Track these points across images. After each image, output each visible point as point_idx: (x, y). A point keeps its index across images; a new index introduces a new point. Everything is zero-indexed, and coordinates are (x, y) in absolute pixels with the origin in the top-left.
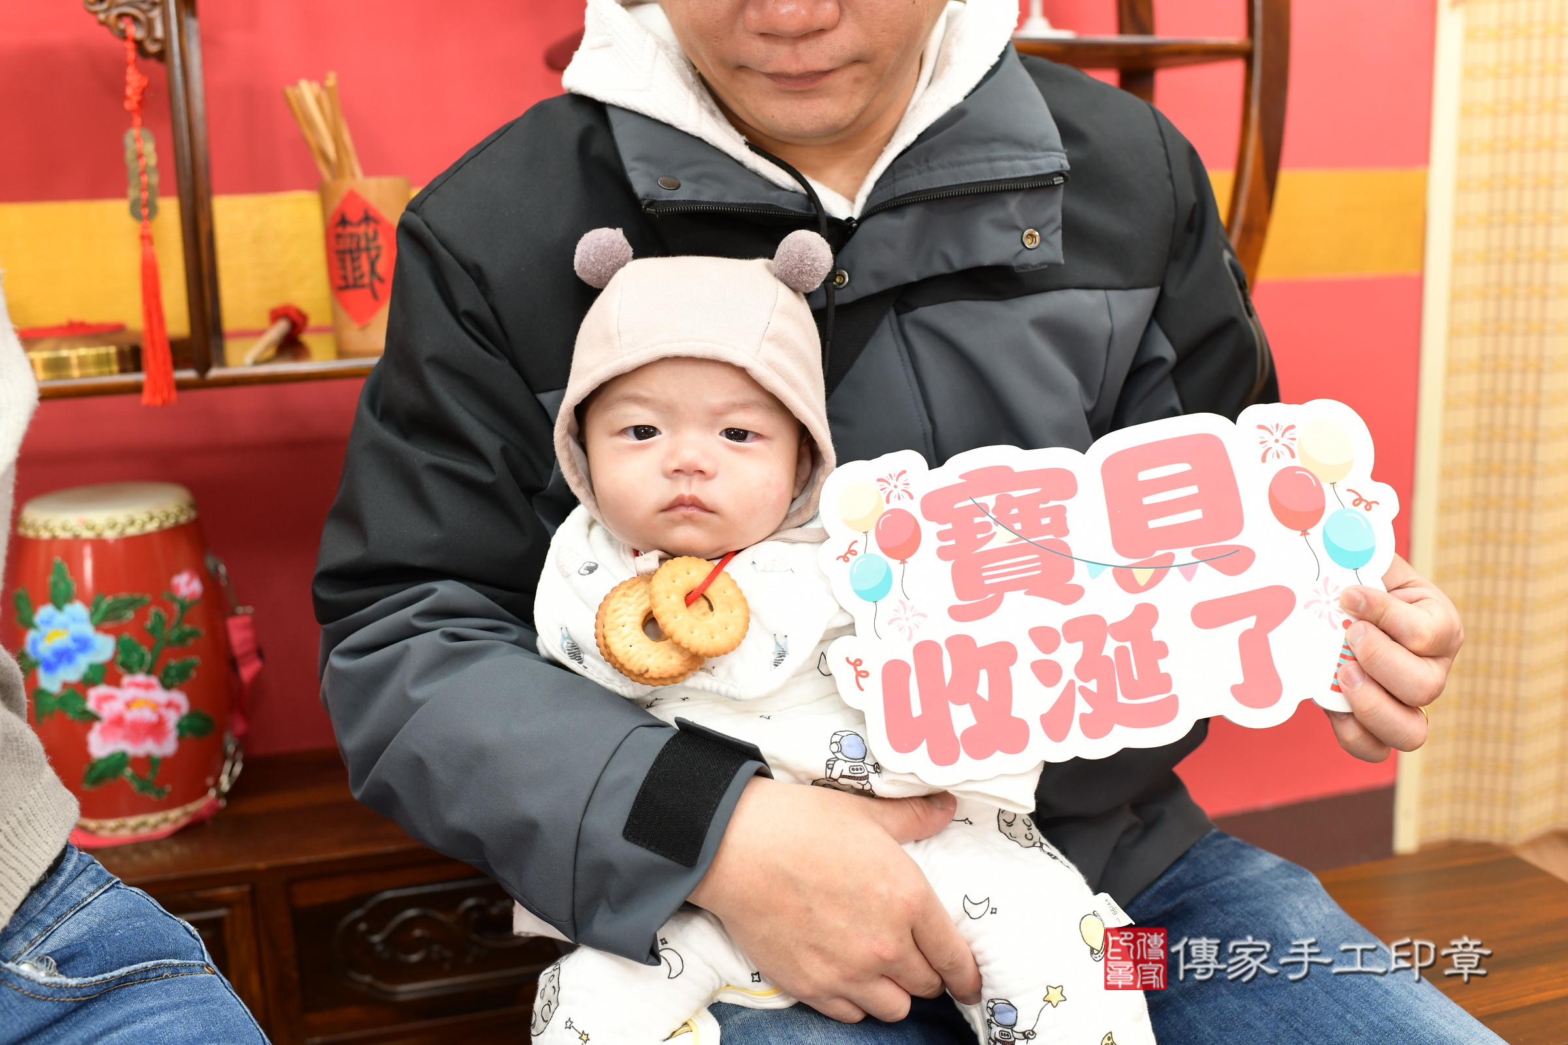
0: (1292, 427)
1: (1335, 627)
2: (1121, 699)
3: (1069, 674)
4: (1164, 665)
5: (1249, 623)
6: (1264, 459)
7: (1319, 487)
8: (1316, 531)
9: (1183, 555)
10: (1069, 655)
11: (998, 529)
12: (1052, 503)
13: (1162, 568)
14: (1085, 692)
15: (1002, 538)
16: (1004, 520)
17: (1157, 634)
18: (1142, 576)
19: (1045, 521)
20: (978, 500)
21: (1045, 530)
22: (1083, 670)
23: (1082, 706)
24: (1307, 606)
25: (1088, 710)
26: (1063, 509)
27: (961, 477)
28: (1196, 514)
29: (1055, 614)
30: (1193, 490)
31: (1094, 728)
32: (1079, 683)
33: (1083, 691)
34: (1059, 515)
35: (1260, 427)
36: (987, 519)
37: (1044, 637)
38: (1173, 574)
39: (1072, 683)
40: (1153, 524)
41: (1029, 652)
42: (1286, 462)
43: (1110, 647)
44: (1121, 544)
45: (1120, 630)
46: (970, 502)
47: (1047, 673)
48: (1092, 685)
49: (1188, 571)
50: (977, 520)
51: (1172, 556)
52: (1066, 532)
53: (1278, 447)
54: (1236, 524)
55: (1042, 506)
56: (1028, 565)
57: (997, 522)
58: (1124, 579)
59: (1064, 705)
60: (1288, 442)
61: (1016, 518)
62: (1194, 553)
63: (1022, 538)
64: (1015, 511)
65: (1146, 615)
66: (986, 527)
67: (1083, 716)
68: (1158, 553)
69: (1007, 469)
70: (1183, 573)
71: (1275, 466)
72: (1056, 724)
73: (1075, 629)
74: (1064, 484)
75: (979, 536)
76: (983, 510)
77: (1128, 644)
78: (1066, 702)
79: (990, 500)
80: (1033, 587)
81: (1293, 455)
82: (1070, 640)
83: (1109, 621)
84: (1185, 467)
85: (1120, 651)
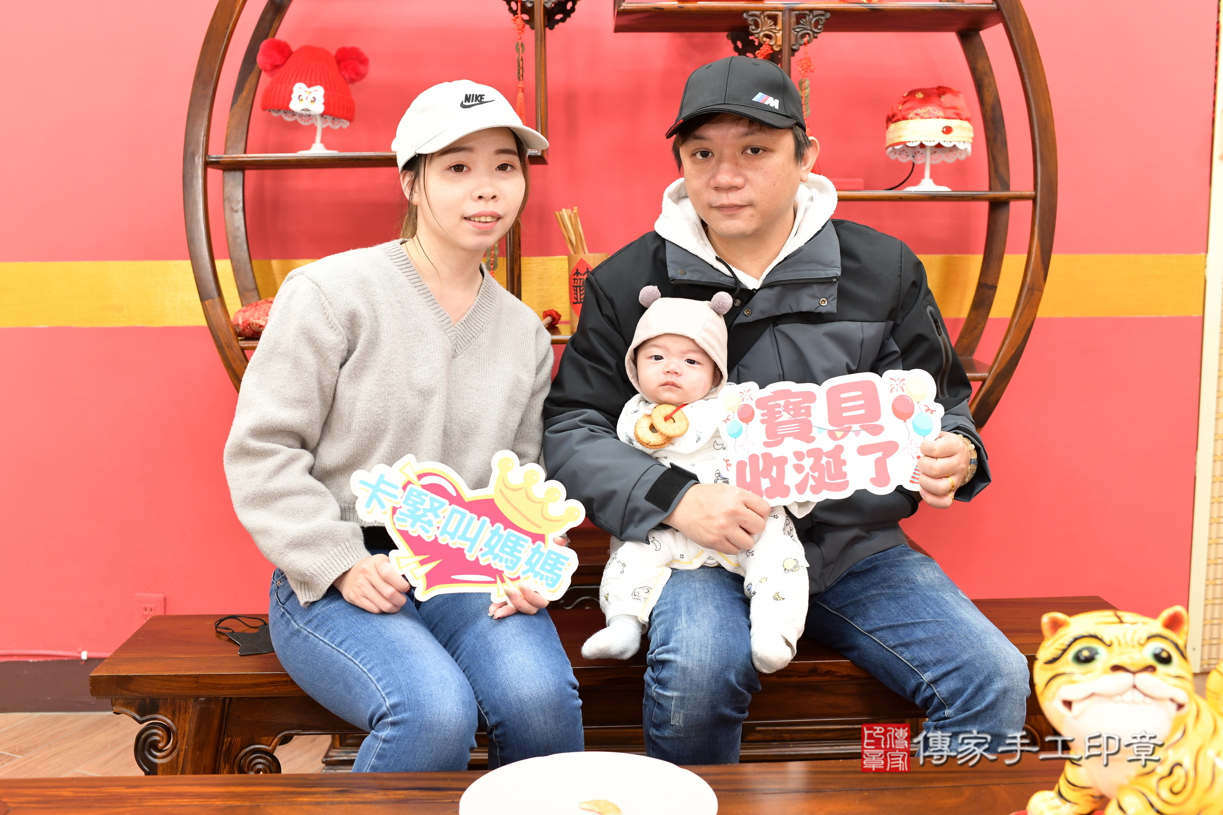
0: (904, 379)
1: (914, 458)
2: (827, 480)
3: (807, 470)
4: (844, 469)
5: (880, 454)
6: (891, 392)
7: (912, 405)
8: (909, 421)
9: (856, 427)
10: (808, 462)
11: (784, 413)
12: (806, 405)
13: (847, 431)
14: (813, 477)
15: (785, 417)
16: (787, 410)
17: (843, 456)
18: (839, 434)
19: (803, 411)
20: (778, 402)
21: (803, 414)
22: (813, 468)
23: (811, 482)
24: (903, 450)
25: (814, 483)
26: (810, 407)
27: (772, 393)
28: (862, 412)
29: (804, 447)
30: (862, 402)
31: (815, 490)
32: (811, 473)
33: (812, 476)
34: (808, 409)
35: (891, 379)
36: (780, 409)
37: (799, 455)
38: (851, 434)
39: (808, 473)
40: (845, 414)
41: (792, 461)
42: (900, 393)
43: (824, 460)
44: (831, 422)
45: (828, 454)
46: (774, 403)
47: (799, 469)
48: (816, 474)
49: (857, 433)
50: (776, 410)
51: (851, 427)
52: (810, 416)
53: (898, 387)
54: (878, 416)
55: (802, 405)
56: (795, 428)
57: (784, 411)
58: (832, 435)
59: (804, 482)
60: (901, 385)
61: (791, 410)
62: (860, 427)
63: (793, 417)
64: (791, 407)
65: (839, 449)
66: (780, 412)
67: (812, 486)
68: (846, 426)
69: (789, 391)
70: (855, 434)
71: (896, 394)
72: (801, 488)
73: (811, 453)
74: (811, 397)
75: (777, 416)
76: (779, 406)
77: (831, 460)
78: (805, 480)
79: (782, 402)
80: (796, 436)
81: (903, 391)
82: (809, 457)
83: (824, 451)
84: (859, 393)
85: (828, 463)
